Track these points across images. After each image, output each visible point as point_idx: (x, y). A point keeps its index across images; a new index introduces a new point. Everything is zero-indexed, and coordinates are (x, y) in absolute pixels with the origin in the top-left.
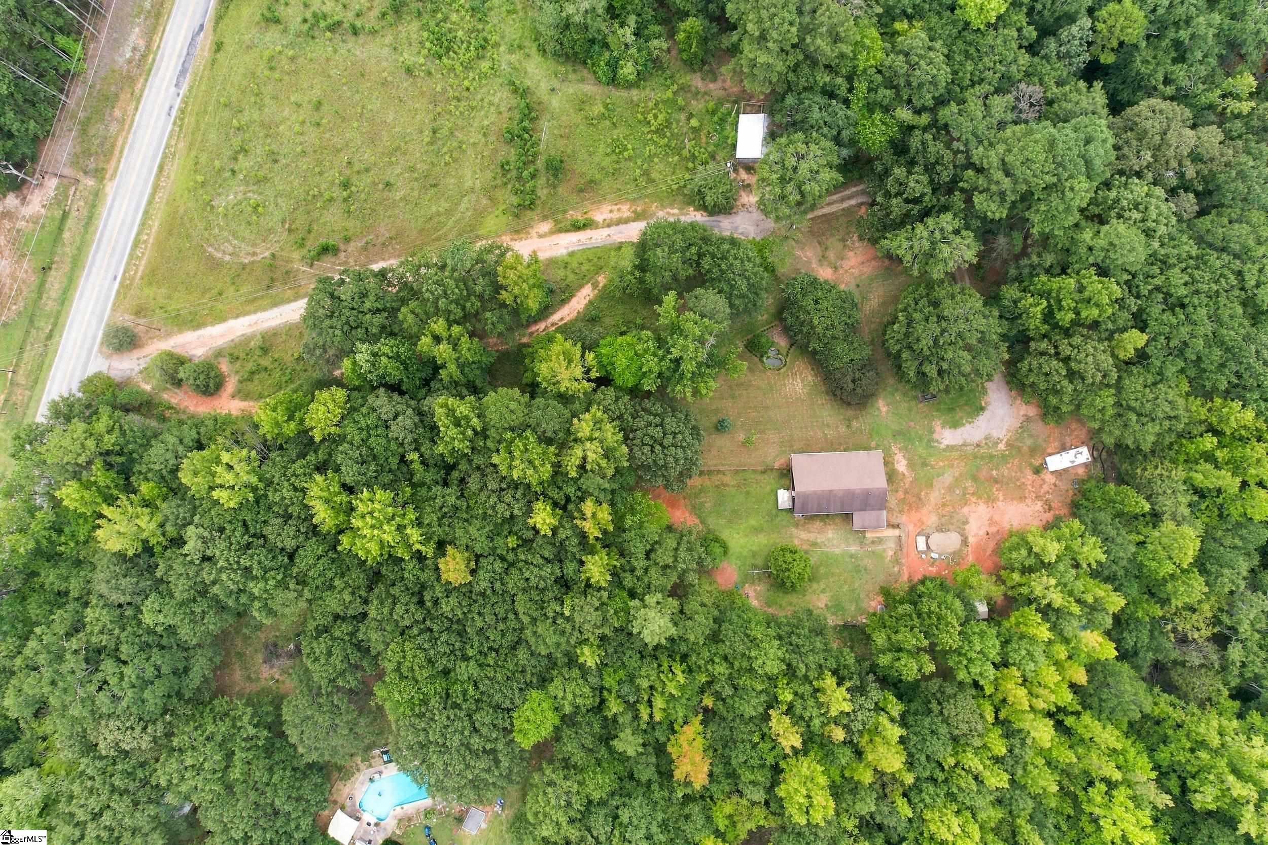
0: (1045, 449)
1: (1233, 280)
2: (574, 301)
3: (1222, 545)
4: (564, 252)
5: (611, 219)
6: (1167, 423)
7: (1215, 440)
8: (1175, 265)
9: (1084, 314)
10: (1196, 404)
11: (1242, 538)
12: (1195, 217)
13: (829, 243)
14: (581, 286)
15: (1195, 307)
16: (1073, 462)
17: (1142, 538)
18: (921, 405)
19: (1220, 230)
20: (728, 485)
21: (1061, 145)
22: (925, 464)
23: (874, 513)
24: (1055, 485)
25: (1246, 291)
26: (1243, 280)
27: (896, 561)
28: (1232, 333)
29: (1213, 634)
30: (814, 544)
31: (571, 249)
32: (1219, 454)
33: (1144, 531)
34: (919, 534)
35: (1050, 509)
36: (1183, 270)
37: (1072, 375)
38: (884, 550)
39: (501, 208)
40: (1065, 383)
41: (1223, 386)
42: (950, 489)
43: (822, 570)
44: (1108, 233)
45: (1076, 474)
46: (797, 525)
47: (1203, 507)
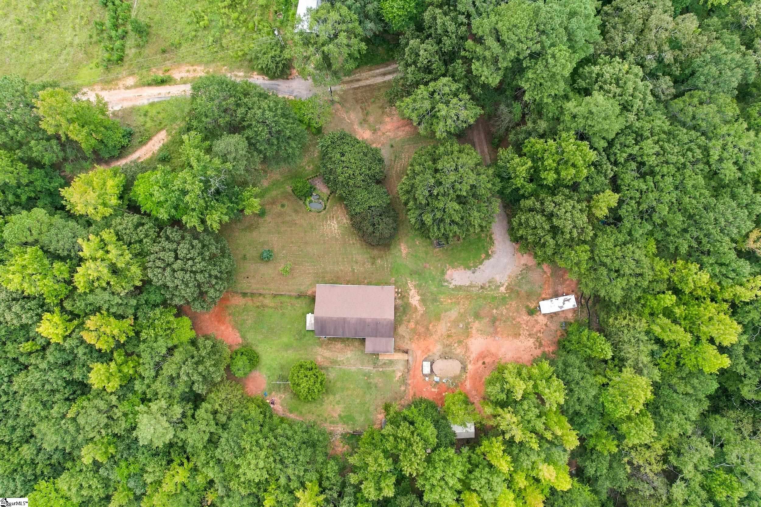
0: (540, 294)
1: (698, 153)
2: (150, 143)
3: (675, 391)
4: (146, 102)
5: (187, 77)
6: (633, 281)
7: (674, 297)
8: (648, 138)
9: (563, 174)
10: (659, 264)
11: (694, 388)
12: (671, 99)
13: (370, 109)
14: (158, 131)
15: (663, 176)
16: (561, 307)
17: (605, 381)
18: (437, 250)
19: (691, 108)
20: (267, 306)
21: (543, 15)
22: (435, 300)
23: (384, 340)
24: (546, 325)
25: (710, 166)
26: (709, 155)
27: (404, 381)
28: (694, 202)
29: (663, 470)
30: (334, 362)
31: (151, 101)
32: (677, 310)
33: (609, 373)
34: (425, 360)
35: (541, 345)
36: (657, 143)
37: (555, 231)
38: (394, 371)
39: (95, 61)
40: (548, 238)
41: (684, 249)
42: (455, 323)
43: (339, 384)
44: (588, 103)
45: (566, 318)
46: (321, 345)
47: (664, 354)
